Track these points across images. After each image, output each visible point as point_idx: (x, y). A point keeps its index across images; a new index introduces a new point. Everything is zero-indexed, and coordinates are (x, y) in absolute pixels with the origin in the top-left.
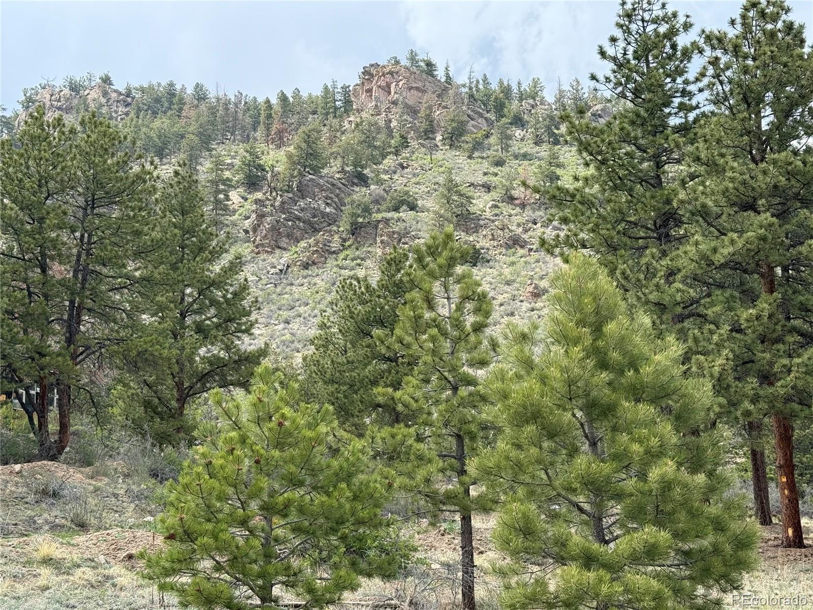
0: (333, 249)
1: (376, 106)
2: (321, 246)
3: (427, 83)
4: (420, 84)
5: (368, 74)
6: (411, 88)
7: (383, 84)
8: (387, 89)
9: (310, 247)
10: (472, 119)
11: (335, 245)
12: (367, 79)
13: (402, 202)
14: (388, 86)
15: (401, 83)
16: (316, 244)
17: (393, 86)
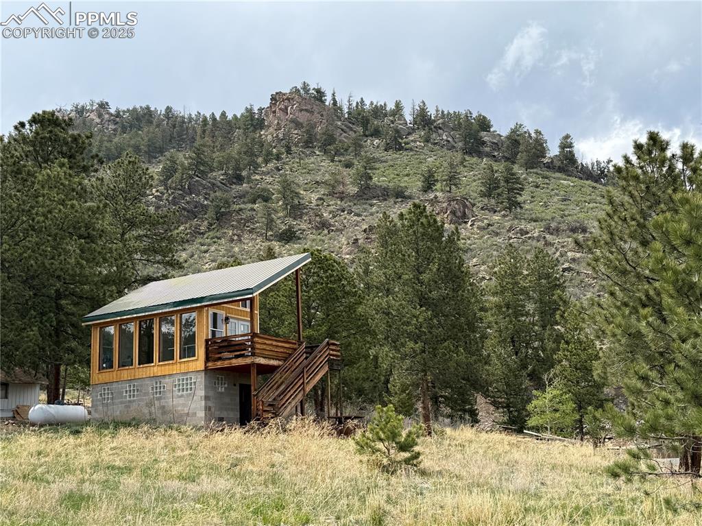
0: (202, 231)
1: (278, 123)
2: (193, 229)
3: (314, 106)
4: (309, 107)
5: (274, 99)
6: (301, 110)
7: (283, 107)
8: (285, 110)
9: (186, 229)
10: (345, 132)
11: (203, 229)
12: (274, 104)
13: (259, 196)
14: (286, 108)
15: (295, 106)
16: (190, 228)
17: (289, 108)
